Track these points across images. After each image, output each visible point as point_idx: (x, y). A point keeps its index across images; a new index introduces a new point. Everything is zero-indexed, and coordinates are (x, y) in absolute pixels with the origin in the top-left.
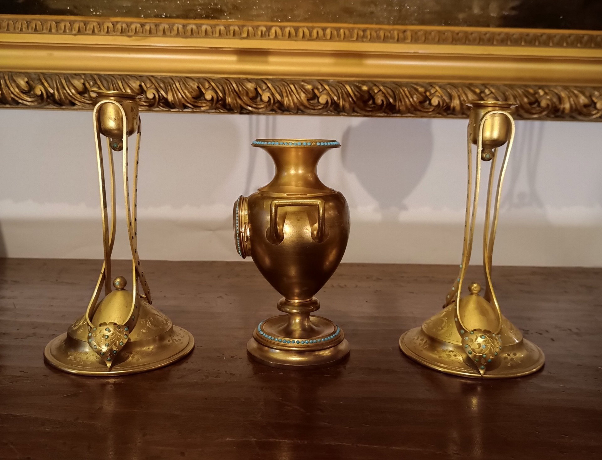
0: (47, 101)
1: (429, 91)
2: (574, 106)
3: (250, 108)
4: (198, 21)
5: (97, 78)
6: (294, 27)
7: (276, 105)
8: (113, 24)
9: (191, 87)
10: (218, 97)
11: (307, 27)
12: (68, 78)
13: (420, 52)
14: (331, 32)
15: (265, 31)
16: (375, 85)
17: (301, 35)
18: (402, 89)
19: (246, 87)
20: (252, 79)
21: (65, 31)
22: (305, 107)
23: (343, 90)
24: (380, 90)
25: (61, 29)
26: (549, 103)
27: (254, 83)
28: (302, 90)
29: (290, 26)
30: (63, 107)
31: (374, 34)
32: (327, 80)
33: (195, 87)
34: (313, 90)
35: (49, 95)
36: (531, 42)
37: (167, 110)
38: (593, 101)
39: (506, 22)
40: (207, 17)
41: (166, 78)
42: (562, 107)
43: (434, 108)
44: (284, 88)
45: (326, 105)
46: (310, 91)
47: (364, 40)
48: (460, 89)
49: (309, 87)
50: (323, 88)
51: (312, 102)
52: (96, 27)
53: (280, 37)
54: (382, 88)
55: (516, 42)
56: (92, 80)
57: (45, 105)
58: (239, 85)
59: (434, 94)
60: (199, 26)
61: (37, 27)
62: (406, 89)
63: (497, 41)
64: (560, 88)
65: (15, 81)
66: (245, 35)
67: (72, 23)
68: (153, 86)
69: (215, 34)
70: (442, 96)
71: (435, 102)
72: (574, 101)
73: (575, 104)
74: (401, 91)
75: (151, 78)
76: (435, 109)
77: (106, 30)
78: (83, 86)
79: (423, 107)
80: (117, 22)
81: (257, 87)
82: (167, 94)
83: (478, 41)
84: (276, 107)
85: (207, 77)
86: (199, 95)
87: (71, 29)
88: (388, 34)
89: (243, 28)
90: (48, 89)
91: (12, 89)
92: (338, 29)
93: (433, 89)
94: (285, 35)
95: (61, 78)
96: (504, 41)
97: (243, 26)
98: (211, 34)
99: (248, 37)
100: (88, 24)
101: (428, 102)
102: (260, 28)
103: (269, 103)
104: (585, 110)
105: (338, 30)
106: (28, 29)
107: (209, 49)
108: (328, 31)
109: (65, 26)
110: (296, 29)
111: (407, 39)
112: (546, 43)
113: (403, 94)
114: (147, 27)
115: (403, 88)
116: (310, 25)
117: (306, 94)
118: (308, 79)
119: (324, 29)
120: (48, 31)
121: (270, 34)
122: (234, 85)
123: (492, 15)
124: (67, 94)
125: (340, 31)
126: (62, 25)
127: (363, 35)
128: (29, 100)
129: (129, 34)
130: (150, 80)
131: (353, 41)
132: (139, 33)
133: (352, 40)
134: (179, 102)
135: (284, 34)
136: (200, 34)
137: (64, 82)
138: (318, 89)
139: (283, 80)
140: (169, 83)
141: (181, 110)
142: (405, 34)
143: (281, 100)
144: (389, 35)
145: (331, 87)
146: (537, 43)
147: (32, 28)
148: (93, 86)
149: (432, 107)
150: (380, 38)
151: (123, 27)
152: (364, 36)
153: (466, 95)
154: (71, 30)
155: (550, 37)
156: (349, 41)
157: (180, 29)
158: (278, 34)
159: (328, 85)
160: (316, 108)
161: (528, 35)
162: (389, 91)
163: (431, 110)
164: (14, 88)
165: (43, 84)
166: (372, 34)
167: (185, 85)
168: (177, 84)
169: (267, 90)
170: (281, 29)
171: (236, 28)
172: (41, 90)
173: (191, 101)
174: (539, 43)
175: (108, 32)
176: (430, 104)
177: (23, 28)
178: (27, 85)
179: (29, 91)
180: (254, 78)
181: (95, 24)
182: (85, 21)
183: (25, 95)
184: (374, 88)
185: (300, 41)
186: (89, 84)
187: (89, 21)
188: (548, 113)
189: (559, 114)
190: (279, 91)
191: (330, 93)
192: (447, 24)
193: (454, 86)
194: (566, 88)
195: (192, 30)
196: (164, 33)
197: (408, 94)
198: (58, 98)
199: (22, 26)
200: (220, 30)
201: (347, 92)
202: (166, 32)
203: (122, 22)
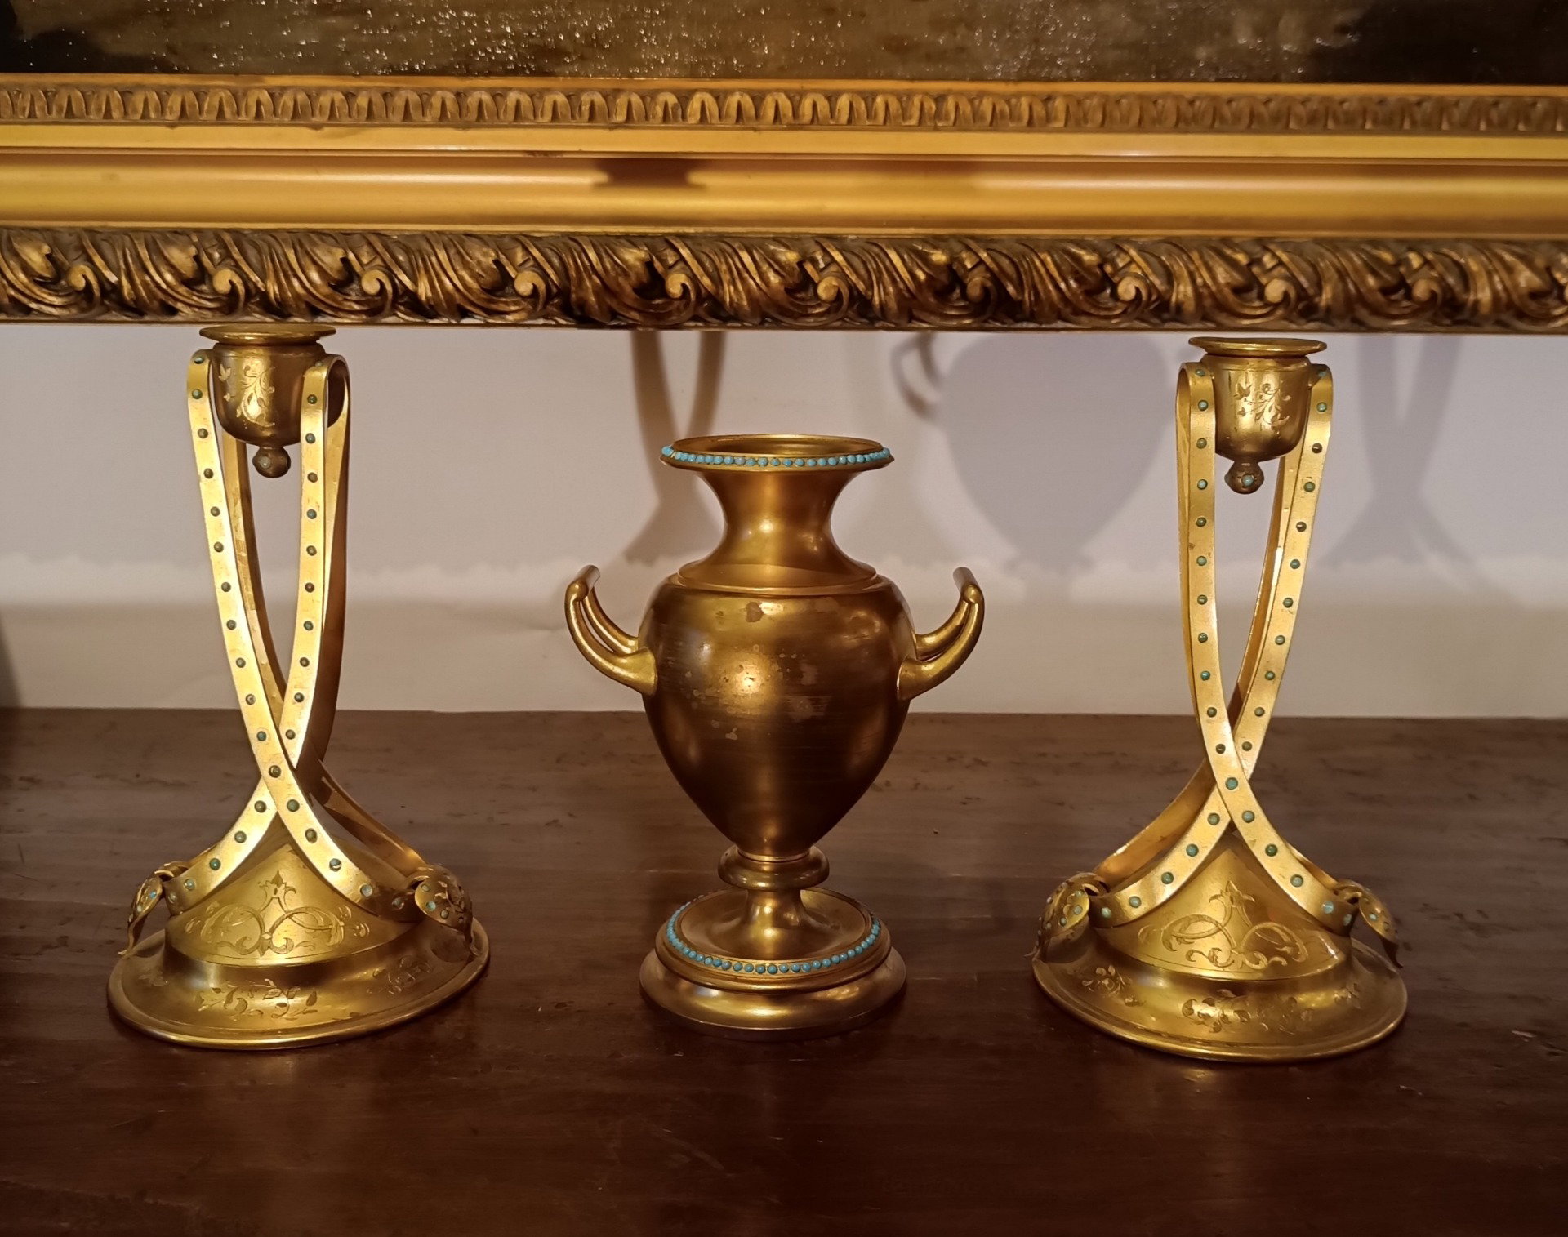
0: (102, 304)
1: (1113, 262)
2: (1503, 295)
3: (635, 315)
4: (497, 82)
5: (232, 242)
6: (749, 92)
7: (705, 304)
8: (272, 95)
9: (479, 263)
10: (548, 288)
11: (787, 93)
12: (157, 241)
13: (1091, 152)
14: (851, 105)
15: (675, 104)
16: (968, 248)
17: (771, 113)
18: (1039, 257)
19: (622, 259)
20: (639, 236)
21: (145, 116)
22: (783, 310)
23: (880, 264)
24: (981, 262)
25: (135, 111)
26: (1435, 288)
27: (646, 249)
28: (771, 266)
29: (743, 91)
30: (147, 318)
31: (966, 108)
32: (840, 234)
33: (488, 261)
34: (800, 264)
35: (108, 288)
36: (1391, 121)
37: (418, 320)
38: (1555, 281)
39: (1323, 67)
41: (412, 237)
42: (1471, 297)
43: (1125, 306)
44: (723, 260)
45: (835, 304)
46: (793, 269)
47: (940, 124)
48: (1195, 255)
50: (828, 260)
51: (798, 296)
52: (228, 103)
53: (715, 120)
54: (984, 255)
55: (1350, 121)
56: (219, 248)
57: (100, 314)
58: (604, 255)
59: (1125, 270)
60: (497, 95)
61: (73, 105)
62: (1049, 259)
63: (1299, 120)
64: (1465, 248)
65: (16, 255)
66: (620, 118)
67: (164, 93)
68: (378, 261)
69: (542, 115)
70: (1146, 276)
71: (1126, 291)
72: (1502, 281)
73: (1506, 289)
74: (1037, 262)
75: (373, 238)
76: (1129, 310)
77: (254, 110)
78: (196, 264)
79: (1097, 306)
80: (283, 89)
81: (652, 259)
82: (415, 282)
83: (1246, 120)
84: (705, 309)
85: (522, 234)
86: (501, 284)
87: (162, 110)
88: (1003, 107)
89: (615, 98)
90: (102, 274)
91: (9, 275)
92: (869, 97)
93: (1122, 255)
94: (728, 115)
95: (136, 242)
96: (1319, 120)
97: (617, 92)
98: (531, 117)
99: (629, 122)
100: (206, 94)
101: (1108, 292)
102: (662, 97)
103: (684, 301)
104: (1533, 306)
105: (870, 100)
106: (50, 112)
107: (527, 156)
109: (146, 103)
110: (758, 98)
111: (1056, 119)
112: (1431, 122)
113: (1042, 270)
114: (362, 101)
115: (1042, 256)
116: (794, 85)
117: (782, 276)
118: (790, 234)
119: (832, 97)
120: (102, 115)
121: (688, 113)
123: (1286, 47)
124: (152, 286)
125: (874, 100)
126: (138, 100)
127: (937, 111)
128: (56, 303)
129: (314, 119)
130: (370, 244)
131: (910, 129)
132: (340, 116)
133: (907, 124)
134: (447, 301)
135: (724, 113)
136: (502, 116)
137: (144, 253)
138: (814, 262)
139: (721, 237)
140: (420, 251)
141: (454, 322)
142: (1049, 105)
143: (716, 293)
144: (1007, 109)
145: (848, 255)
146: (1407, 125)
147: (60, 110)
148: (219, 264)
149: (1119, 304)
150: (983, 118)
151: (299, 103)
152: (938, 115)
153: (1210, 270)
154: (163, 112)
155: (1443, 107)
156: (898, 128)
157: (449, 103)
158: (708, 113)
159: (841, 251)
160: (809, 311)
161: (1382, 101)
162: (1005, 263)
163: (1117, 311)
164: (16, 272)
165: (90, 261)
166: (961, 107)
167: (462, 257)
168: (442, 255)
169: (680, 266)
170: (717, 98)
171: (598, 99)
172: (85, 277)
173: (479, 298)
174: (1414, 123)
175: (258, 115)
176: (1115, 295)
177: (36, 108)
178: (50, 264)
179: (55, 280)
180: (645, 233)
181: (225, 95)
182: (200, 87)
183: (44, 290)
184: (964, 255)
185: (767, 130)
186: (211, 258)
187: (208, 87)
188: (1436, 314)
189: (1465, 315)
190: (711, 270)
191: (848, 272)
192: (1164, 75)
193: (1178, 246)
194: (1482, 246)
195: (480, 105)
196: (407, 115)
197: (1056, 274)
198: (129, 294)
199: (32, 103)
200: (555, 104)
201: (892, 269)
202: (412, 111)
203: (297, 89)
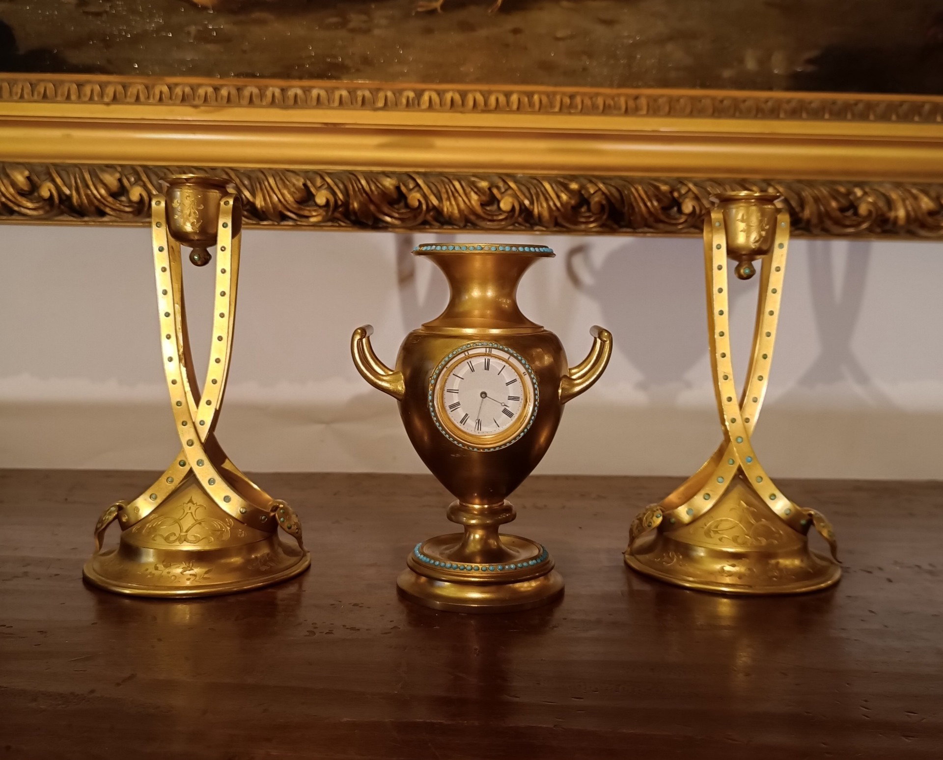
1: (678, 191)
3: (388, 219)
4: (306, 83)
5: (142, 171)
6: (457, 91)
7: (431, 213)
8: (170, 88)
9: (294, 185)
10: (336, 201)
11: (481, 92)
12: (95, 171)
13: (662, 129)
14: (519, 100)
15: (414, 98)
16: (591, 182)
17: (471, 103)
18: (634, 187)
19: (381, 185)
20: (393, 173)
21: (91, 98)
22: (478, 216)
23: (538, 190)
24: (599, 190)
25: (85, 95)
26: (872, 208)
27: (396, 179)
28: (472, 189)
29: (453, 90)
30: (86, 219)
31: (588, 102)
32: (513, 174)
33: (300, 184)
34: (490, 189)
35: (64, 197)
36: (840, 113)
37: (254, 222)
38: (941, 205)
39: (798, 82)
40: (321, 76)
41: (253, 170)
42: (892, 215)
43: (686, 217)
44: (443, 187)
45: (511, 214)
46: (486, 192)
47: (572, 111)
49: (484, 184)
50: (507, 187)
51: (488, 208)
52: (142, 92)
53: (438, 107)
54: (601, 186)
55: (816, 114)
56: (134, 175)
57: (57, 215)
58: (371, 182)
59: (686, 195)
60: (307, 90)
61: (48, 92)
62: (640, 188)
63: (786, 112)
64: (888, 186)
65: (8, 177)
66: (381, 104)
67: (103, 86)
69: (333, 102)
70: (698, 199)
71: (687, 207)
72: (912, 205)
73: (914, 210)
74: (633, 190)
75: (229, 171)
76: (688, 220)
77: (158, 97)
78: (119, 183)
79: (669, 216)
80: (176, 85)
81: (400, 185)
82: (254, 195)
83: (754, 112)
84: (431, 216)
85: (320, 170)
86: (306, 198)
87: (102, 95)
88: (610, 102)
89: (377, 94)
90: (61, 189)
91: (3, 189)
92: (530, 95)
93: (684, 187)
94: (445, 104)
95: (83, 171)
96: (796, 112)
97: (378, 90)
98: (326, 102)
99: (386, 107)
100: (129, 87)
101: (675, 209)
102: (406, 94)
103: (419, 211)
104: (930, 220)
106: (33, 95)
107: (323, 126)
108: (514, 98)
109: (92, 91)
110: (463, 95)
111: (641, 109)
112: (863, 114)
113: (636, 194)
114: (224, 92)
115: (636, 187)
116: (485, 87)
117: (479, 196)
118: (483, 173)
119: (508, 95)
120: (65, 98)
121: (421, 103)
122: (363, 182)
123: (776, 71)
124: (92, 197)
125: (533, 97)
126: (87, 90)
127: (571, 103)
128: (31, 207)
129: (194, 103)
130: (228, 175)
131: (555, 113)
132: (210, 101)
133: (552, 111)
134: (274, 210)
135: (443, 103)
136: (309, 103)
137: (87, 177)
138: (498, 188)
139: (441, 174)
140: (258, 178)
142: (638, 101)
143: (439, 206)
144: (612, 103)
145: (519, 185)
146: (849, 116)
147: (39, 93)
148: (134, 184)
149: (683, 216)
150: (597, 108)
151: (186, 92)
152: (572, 106)
154: (102, 97)
155: (870, 107)
156: (547, 113)
157: (276, 94)
158: (433, 103)
159: (516, 182)
160: (495, 218)
161: (834, 102)
162: (614, 190)
163: (682, 220)
164: (7, 188)
165: (53, 181)
166: (585, 102)
167: (284, 182)
168: (271, 181)
169: (416, 189)
170: (439, 94)
171: (367, 94)
172: (50, 190)
173: (293, 207)
174: (853, 115)
175: (161, 99)
176: (680, 211)
177: (25, 93)
178: (28, 183)
179: (31, 192)
180: (396, 171)
181: (141, 88)
182: (125, 83)
183: (24, 198)
184: (589, 186)
185: (469, 113)
186: (128, 180)
187: (131, 83)
188: (871, 225)
189: (888, 227)
190: (435, 191)
191: (519, 194)
192: (704, 86)
193: (718, 183)
194: (898, 185)
195: (296, 96)
196: (251, 101)
197: (644, 196)
198: (77, 202)
199: (22, 90)
200: (341, 97)
201: (545, 192)
202: (254, 99)
203: (185, 85)
